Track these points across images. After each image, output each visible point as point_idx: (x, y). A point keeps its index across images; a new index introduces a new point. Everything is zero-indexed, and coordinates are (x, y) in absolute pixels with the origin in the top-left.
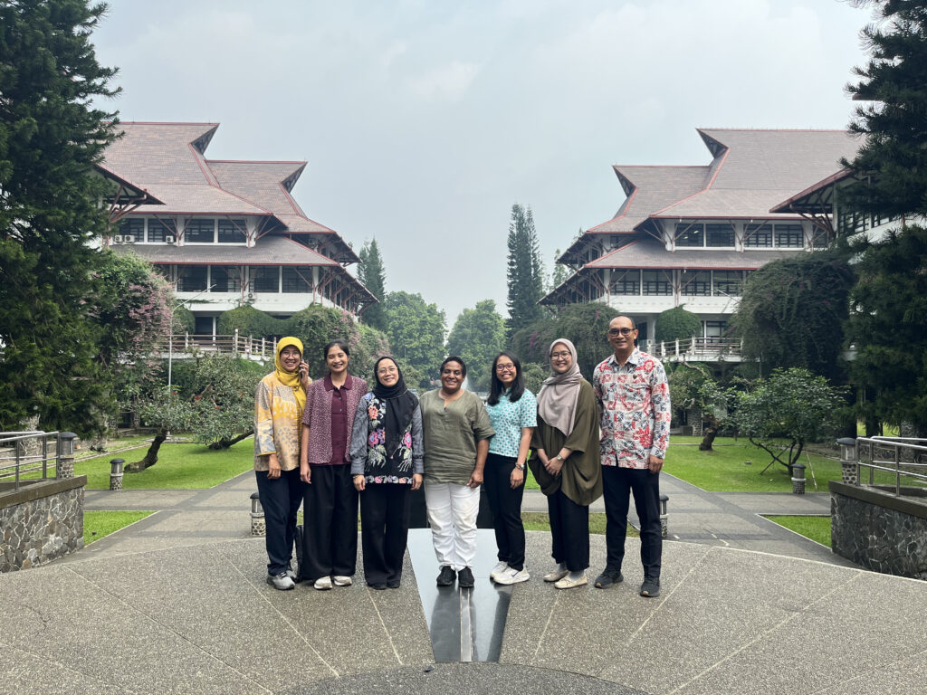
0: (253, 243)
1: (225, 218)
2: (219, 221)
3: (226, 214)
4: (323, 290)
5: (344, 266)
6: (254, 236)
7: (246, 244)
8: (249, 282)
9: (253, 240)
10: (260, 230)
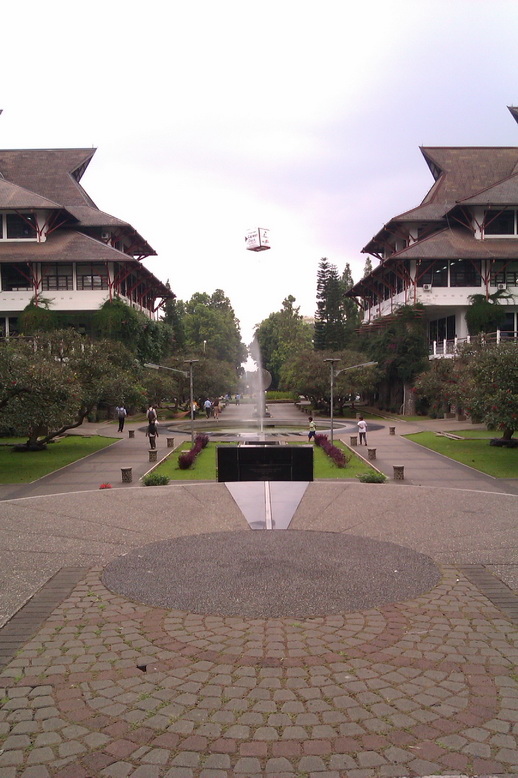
0: (43, 239)
1: (14, 212)
2: (8, 216)
3: (15, 209)
4: (120, 286)
5: (139, 259)
6: (45, 230)
7: (37, 240)
8: (42, 280)
9: (43, 235)
10: (51, 224)
